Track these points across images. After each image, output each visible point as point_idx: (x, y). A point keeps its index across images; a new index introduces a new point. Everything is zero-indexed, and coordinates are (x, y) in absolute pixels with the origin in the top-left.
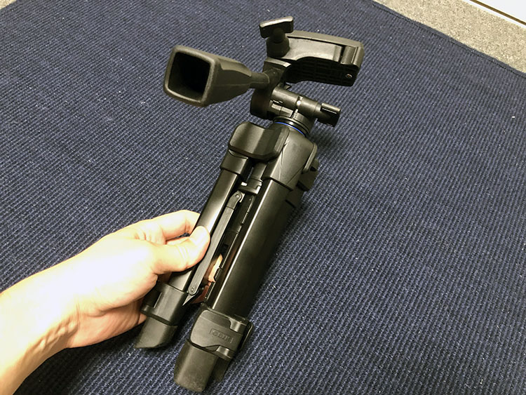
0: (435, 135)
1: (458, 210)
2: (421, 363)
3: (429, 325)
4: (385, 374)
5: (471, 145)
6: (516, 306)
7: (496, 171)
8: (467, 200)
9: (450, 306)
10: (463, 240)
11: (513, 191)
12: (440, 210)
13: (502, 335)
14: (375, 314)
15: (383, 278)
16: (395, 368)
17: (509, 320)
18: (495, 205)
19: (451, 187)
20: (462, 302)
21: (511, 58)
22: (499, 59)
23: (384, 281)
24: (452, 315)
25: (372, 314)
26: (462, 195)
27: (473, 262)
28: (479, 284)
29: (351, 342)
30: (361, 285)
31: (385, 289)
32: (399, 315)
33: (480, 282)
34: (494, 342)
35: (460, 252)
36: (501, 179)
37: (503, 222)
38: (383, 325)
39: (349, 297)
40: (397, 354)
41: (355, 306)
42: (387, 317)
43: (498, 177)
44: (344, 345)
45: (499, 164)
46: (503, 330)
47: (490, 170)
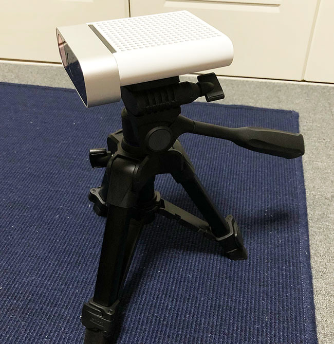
2: (216, 325)
3: (215, 294)
6: (275, 254)
7: (231, 171)
15: (169, 274)
18: (238, 193)
23: (171, 276)
29: (157, 333)
31: (173, 282)
36: (236, 175)
38: (179, 309)
39: (145, 300)
40: (196, 326)
41: (152, 304)
42: (180, 302)
43: (234, 174)
44: (152, 337)
45: (232, 166)
46: (271, 275)
47: (227, 171)
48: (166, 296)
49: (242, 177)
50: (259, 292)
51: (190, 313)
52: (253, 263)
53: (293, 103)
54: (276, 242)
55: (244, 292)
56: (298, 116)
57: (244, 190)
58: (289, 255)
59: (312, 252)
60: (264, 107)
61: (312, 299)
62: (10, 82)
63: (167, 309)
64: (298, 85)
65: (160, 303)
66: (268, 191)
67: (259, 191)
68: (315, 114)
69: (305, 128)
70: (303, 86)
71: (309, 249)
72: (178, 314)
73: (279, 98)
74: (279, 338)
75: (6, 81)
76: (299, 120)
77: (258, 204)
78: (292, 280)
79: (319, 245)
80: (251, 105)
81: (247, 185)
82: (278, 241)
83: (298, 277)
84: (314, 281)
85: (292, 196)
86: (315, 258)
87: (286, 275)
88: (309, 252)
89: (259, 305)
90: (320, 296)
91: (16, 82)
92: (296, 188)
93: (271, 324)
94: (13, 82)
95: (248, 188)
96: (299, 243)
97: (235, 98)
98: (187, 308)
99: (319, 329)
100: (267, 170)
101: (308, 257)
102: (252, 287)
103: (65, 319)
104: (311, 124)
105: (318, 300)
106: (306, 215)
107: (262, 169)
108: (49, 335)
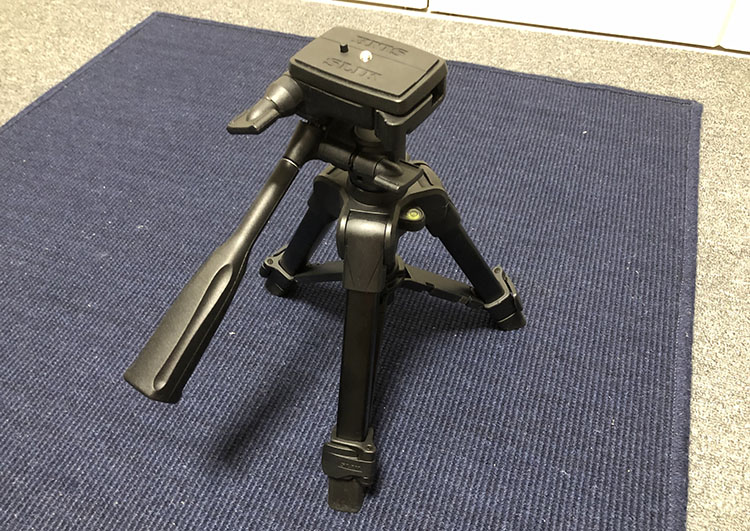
0: (497, 175)
1: (543, 246)
2: (537, 422)
3: (537, 378)
4: (496, 444)
5: (542, 174)
6: (635, 331)
7: (578, 194)
8: (551, 233)
9: (557, 351)
10: (556, 277)
11: (604, 210)
12: (521, 252)
13: (626, 366)
14: (469, 383)
15: (470, 341)
16: (508, 435)
17: (630, 349)
18: (586, 230)
19: (529, 224)
20: (571, 343)
21: (569, 71)
22: (554, 75)
23: (472, 344)
24: (562, 360)
25: (466, 384)
26: (544, 229)
27: (574, 297)
28: (586, 319)
29: (449, 420)
30: (446, 354)
31: (475, 353)
32: (499, 376)
33: (587, 316)
34: (618, 376)
35: (556, 291)
36: (586, 201)
37: (598, 245)
38: (482, 391)
39: (434, 372)
40: (506, 418)
41: (443, 380)
42: (485, 382)
43: (582, 200)
44: (441, 425)
45: (580, 186)
46: (626, 361)
47: (571, 195)
48: (463, 372)
49: (594, 206)
50: (606, 383)
51: (498, 400)
52: (600, 339)
53: (695, 86)
54: (640, 313)
55: (582, 381)
56: (701, 111)
57: (596, 227)
58: (658, 335)
59: (696, 333)
60: (642, 91)
61: (688, 404)
62: (237, 23)
63: (464, 390)
64: (708, 55)
65: (455, 380)
66: (635, 232)
67: (620, 231)
70: (716, 57)
71: (692, 328)
72: (480, 399)
73: (670, 76)
74: (630, 452)
75: (230, 21)
76: (703, 118)
77: (618, 251)
78: (658, 371)
79: (710, 325)
81: (602, 220)
82: (643, 312)
83: (668, 369)
84: (694, 378)
85: (674, 243)
86: (701, 343)
87: (650, 363)
88: (691, 333)
89: (604, 402)
90: (700, 400)
91: (246, 23)
92: (682, 232)
93: (618, 430)
94: (241, 24)
95: (603, 224)
96: (676, 319)
98: (494, 392)
99: (693, 447)
100: (638, 198)
101: (690, 341)
102: (595, 374)
103: (322, 384)
104: (722, 126)
105: (698, 407)
106: (694, 276)
107: (629, 195)
108: (300, 403)
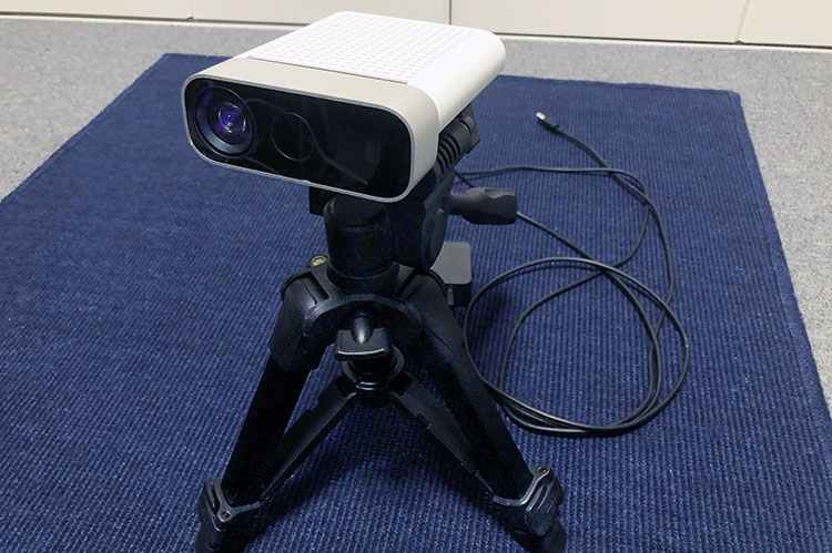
6: (741, 298)
11: (677, 194)
12: (611, 240)
13: (742, 329)
14: (599, 363)
17: (742, 313)
19: (610, 214)
21: (605, 74)
25: (596, 364)
26: (627, 217)
28: (692, 292)
30: (567, 340)
31: (596, 336)
32: (625, 353)
33: (692, 289)
34: (738, 339)
37: (682, 226)
38: (613, 369)
48: (590, 354)
49: (668, 191)
50: (728, 346)
51: (631, 376)
52: (711, 309)
53: (726, 79)
55: (706, 347)
56: (740, 99)
57: (675, 209)
60: (679, 86)
64: (730, 50)
65: (584, 362)
66: (713, 210)
67: (698, 211)
68: (766, 96)
69: (753, 117)
70: (738, 51)
72: (614, 376)
73: (701, 72)
76: (742, 105)
77: (702, 229)
78: (774, 329)
79: (807, 284)
80: (657, 83)
81: (679, 203)
83: (783, 326)
85: (752, 217)
86: (804, 301)
87: (764, 324)
89: (732, 363)
90: (820, 350)
92: (756, 206)
95: (681, 206)
97: (629, 72)
98: (625, 368)
100: (706, 180)
102: (716, 340)
104: (762, 111)
105: (820, 357)
106: (779, 243)
107: (697, 179)
